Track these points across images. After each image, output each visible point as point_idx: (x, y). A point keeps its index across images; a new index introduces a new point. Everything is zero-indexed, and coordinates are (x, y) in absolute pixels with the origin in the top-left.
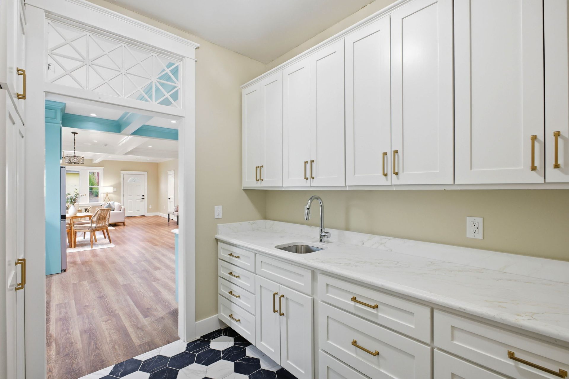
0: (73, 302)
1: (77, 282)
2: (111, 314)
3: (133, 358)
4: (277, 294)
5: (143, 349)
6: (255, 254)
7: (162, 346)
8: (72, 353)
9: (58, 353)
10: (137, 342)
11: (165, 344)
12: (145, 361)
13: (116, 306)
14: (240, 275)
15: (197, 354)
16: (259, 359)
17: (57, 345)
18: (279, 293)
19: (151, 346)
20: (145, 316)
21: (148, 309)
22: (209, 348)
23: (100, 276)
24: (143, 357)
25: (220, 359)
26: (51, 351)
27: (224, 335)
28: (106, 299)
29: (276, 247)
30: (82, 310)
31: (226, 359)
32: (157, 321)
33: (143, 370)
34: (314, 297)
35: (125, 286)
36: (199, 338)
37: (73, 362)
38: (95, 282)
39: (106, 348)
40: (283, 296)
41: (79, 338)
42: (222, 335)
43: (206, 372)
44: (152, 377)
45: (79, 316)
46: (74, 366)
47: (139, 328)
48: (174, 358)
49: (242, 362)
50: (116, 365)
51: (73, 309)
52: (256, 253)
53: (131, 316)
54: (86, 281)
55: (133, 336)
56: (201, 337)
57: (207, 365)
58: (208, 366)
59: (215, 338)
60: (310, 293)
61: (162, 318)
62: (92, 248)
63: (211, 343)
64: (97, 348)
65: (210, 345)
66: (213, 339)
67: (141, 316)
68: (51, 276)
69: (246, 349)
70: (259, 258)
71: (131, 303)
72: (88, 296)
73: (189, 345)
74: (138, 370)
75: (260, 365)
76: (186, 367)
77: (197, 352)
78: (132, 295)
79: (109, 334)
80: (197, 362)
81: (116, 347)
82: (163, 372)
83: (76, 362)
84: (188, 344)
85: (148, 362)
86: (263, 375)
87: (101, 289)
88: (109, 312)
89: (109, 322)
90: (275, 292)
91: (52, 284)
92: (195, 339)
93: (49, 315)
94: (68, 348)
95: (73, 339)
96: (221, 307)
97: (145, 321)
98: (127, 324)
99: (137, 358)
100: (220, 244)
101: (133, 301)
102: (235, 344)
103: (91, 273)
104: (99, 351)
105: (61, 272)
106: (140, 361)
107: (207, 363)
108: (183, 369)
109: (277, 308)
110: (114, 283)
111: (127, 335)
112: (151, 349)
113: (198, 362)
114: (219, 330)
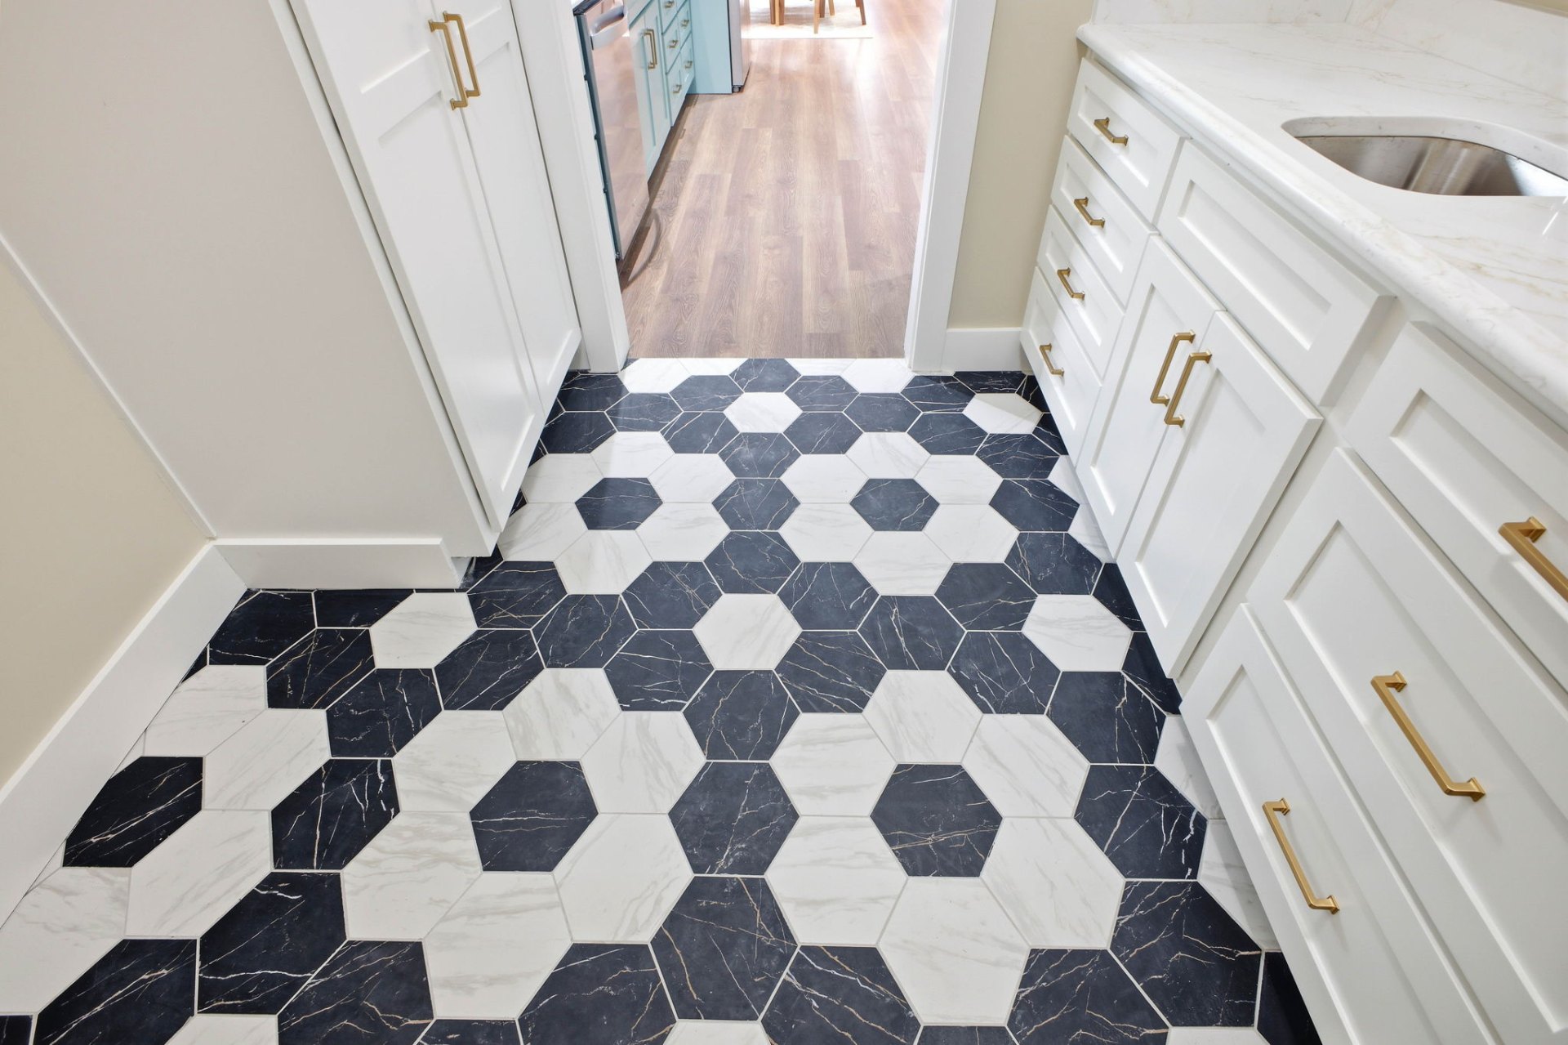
0: (728, 177)
1: (754, 127)
2: (787, 234)
3: (788, 360)
4: (1191, 338)
5: (813, 347)
6: (1181, 141)
7: (856, 358)
8: (687, 299)
9: (666, 289)
10: (809, 325)
11: (863, 355)
12: (805, 378)
13: (805, 215)
14: (1106, 220)
15: (922, 413)
16: (1078, 505)
17: (670, 272)
18: (1197, 340)
19: (834, 346)
20: (855, 265)
21: (869, 247)
22: (961, 411)
23: (803, 122)
24: (807, 367)
25: (972, 454)
26: (657, 280)
27: (1019, 393)
28: (792, 191)
29: (1288, 127)
30: (740, 202)
31: (988, 462)
32: (874, 286)
33: (792, 395)
34: (1333, 418)
35: (846, 164)
36: (951, 373)
37: (681, 319)
38: (787, 136)
39: (747, 312)
40: (1207, 359)
41: (710, 271)
42: (1013, 392)
43: (919, 470)
44: (803, 421)
45: (726, 218)
46: (680, 329)
47: (827, 289)
48: (869, 399)
49: (1026, 489)
50: (749, 360)
51: (723, 199)
52: (1187, 136)
53: (825, 251)
54: (772, 129)
55: (807, 306)
56: (957, 374)
57: (932, 452)
58: (933, 456)
59: (990, 390)
60: (1317, 398)
61: (890, 283)
62: (816, 32)
63: (974, 400)
64: (730, 306)
65: (965, 406)
66: (982, 392)
67: (844, 263)
68: (711, 100)
69: (1056, 459)
70: (1192, 165)
71: (840, 218)
72: (760, 170)
73: (916, 381)
74: (782, 391)
75: (1070, 522)
76: (882, 434)
77: (924, 408)
78: (851, 196)
79: (765, 282)
80: (912, 434)
81: (766, 319)
82: (829, 420)
83: (686, 322)
84: (916, 377)
85: (811, 382)
86: (1060, 552)
87: (792, 160)
88: (785, 226)
89: (777, 252)
90: (1186, 330)
91: (707, 120)
92: (940, 371)
93: (678, 197)
94: (684, 285)
95: (698, 269)
96: (1033, 312)
97: (847, 277)
98: (808, 270)
99: (794, 362)
100: (1087, 67)
101: (846, 214)
102: (1036, 431)
103: (789, 109)
104: (731, 315)
105: (733, 92)
106: (797, 373)
107: (934, 448)
108: (874, 435)
109: (1167, 391)
110: (824, 147)
111: (796, 298)
112: (830, 355)
113: (917, 435)
114: (1013, 374)
